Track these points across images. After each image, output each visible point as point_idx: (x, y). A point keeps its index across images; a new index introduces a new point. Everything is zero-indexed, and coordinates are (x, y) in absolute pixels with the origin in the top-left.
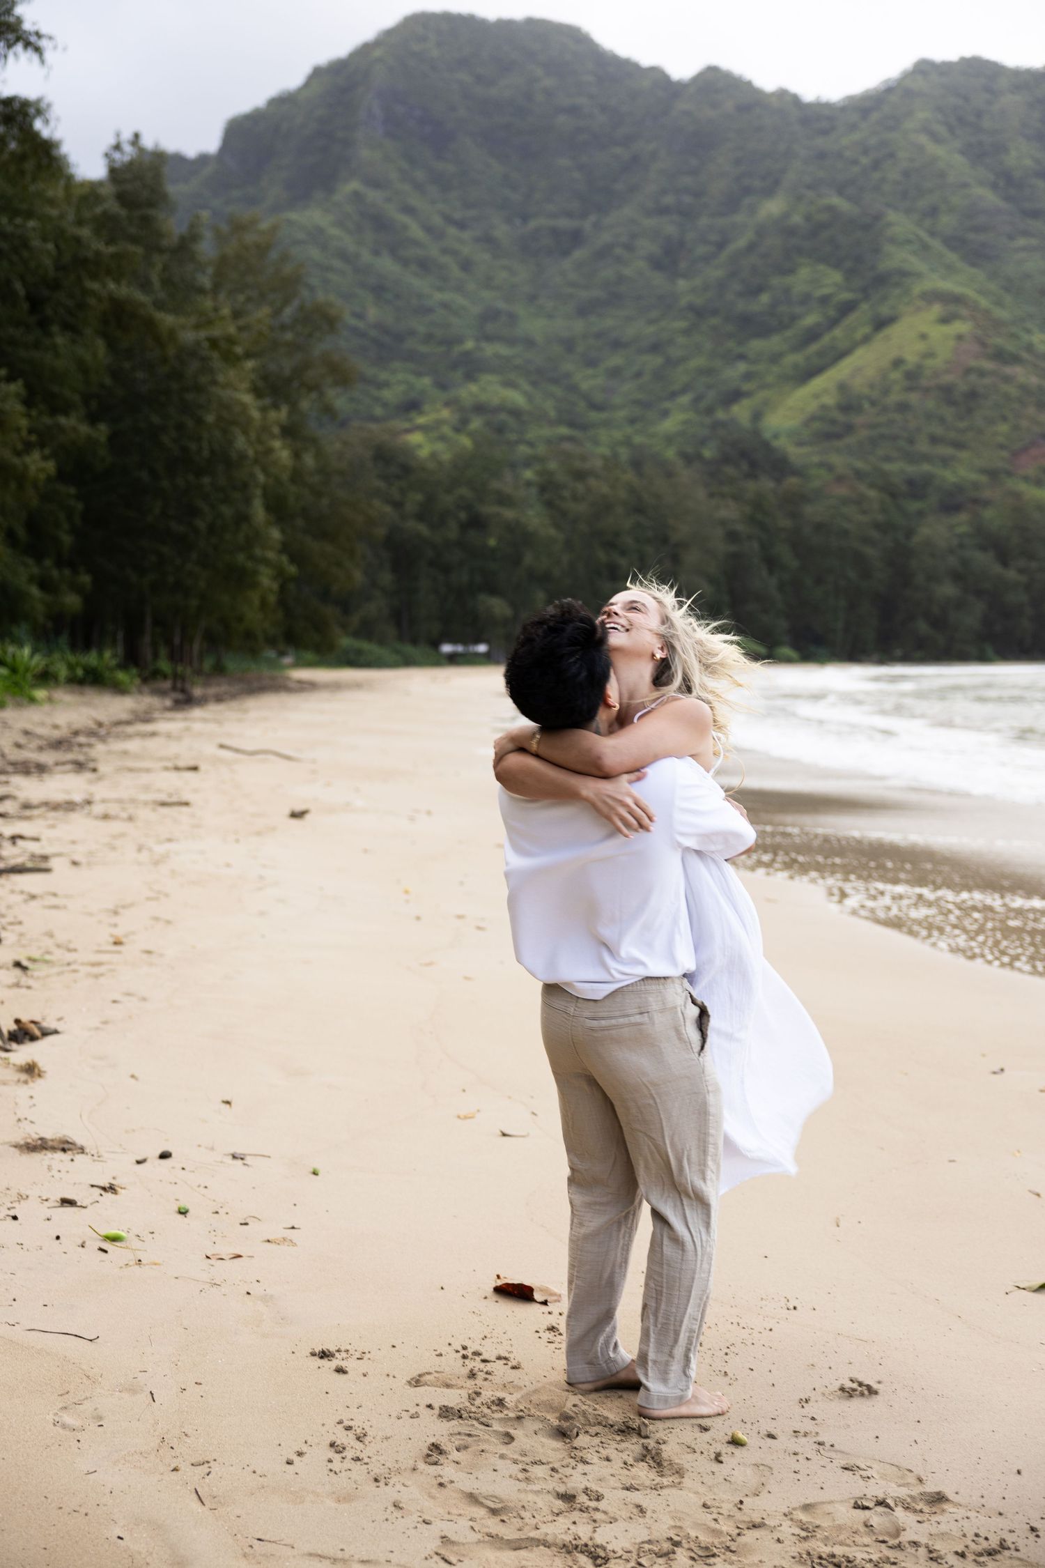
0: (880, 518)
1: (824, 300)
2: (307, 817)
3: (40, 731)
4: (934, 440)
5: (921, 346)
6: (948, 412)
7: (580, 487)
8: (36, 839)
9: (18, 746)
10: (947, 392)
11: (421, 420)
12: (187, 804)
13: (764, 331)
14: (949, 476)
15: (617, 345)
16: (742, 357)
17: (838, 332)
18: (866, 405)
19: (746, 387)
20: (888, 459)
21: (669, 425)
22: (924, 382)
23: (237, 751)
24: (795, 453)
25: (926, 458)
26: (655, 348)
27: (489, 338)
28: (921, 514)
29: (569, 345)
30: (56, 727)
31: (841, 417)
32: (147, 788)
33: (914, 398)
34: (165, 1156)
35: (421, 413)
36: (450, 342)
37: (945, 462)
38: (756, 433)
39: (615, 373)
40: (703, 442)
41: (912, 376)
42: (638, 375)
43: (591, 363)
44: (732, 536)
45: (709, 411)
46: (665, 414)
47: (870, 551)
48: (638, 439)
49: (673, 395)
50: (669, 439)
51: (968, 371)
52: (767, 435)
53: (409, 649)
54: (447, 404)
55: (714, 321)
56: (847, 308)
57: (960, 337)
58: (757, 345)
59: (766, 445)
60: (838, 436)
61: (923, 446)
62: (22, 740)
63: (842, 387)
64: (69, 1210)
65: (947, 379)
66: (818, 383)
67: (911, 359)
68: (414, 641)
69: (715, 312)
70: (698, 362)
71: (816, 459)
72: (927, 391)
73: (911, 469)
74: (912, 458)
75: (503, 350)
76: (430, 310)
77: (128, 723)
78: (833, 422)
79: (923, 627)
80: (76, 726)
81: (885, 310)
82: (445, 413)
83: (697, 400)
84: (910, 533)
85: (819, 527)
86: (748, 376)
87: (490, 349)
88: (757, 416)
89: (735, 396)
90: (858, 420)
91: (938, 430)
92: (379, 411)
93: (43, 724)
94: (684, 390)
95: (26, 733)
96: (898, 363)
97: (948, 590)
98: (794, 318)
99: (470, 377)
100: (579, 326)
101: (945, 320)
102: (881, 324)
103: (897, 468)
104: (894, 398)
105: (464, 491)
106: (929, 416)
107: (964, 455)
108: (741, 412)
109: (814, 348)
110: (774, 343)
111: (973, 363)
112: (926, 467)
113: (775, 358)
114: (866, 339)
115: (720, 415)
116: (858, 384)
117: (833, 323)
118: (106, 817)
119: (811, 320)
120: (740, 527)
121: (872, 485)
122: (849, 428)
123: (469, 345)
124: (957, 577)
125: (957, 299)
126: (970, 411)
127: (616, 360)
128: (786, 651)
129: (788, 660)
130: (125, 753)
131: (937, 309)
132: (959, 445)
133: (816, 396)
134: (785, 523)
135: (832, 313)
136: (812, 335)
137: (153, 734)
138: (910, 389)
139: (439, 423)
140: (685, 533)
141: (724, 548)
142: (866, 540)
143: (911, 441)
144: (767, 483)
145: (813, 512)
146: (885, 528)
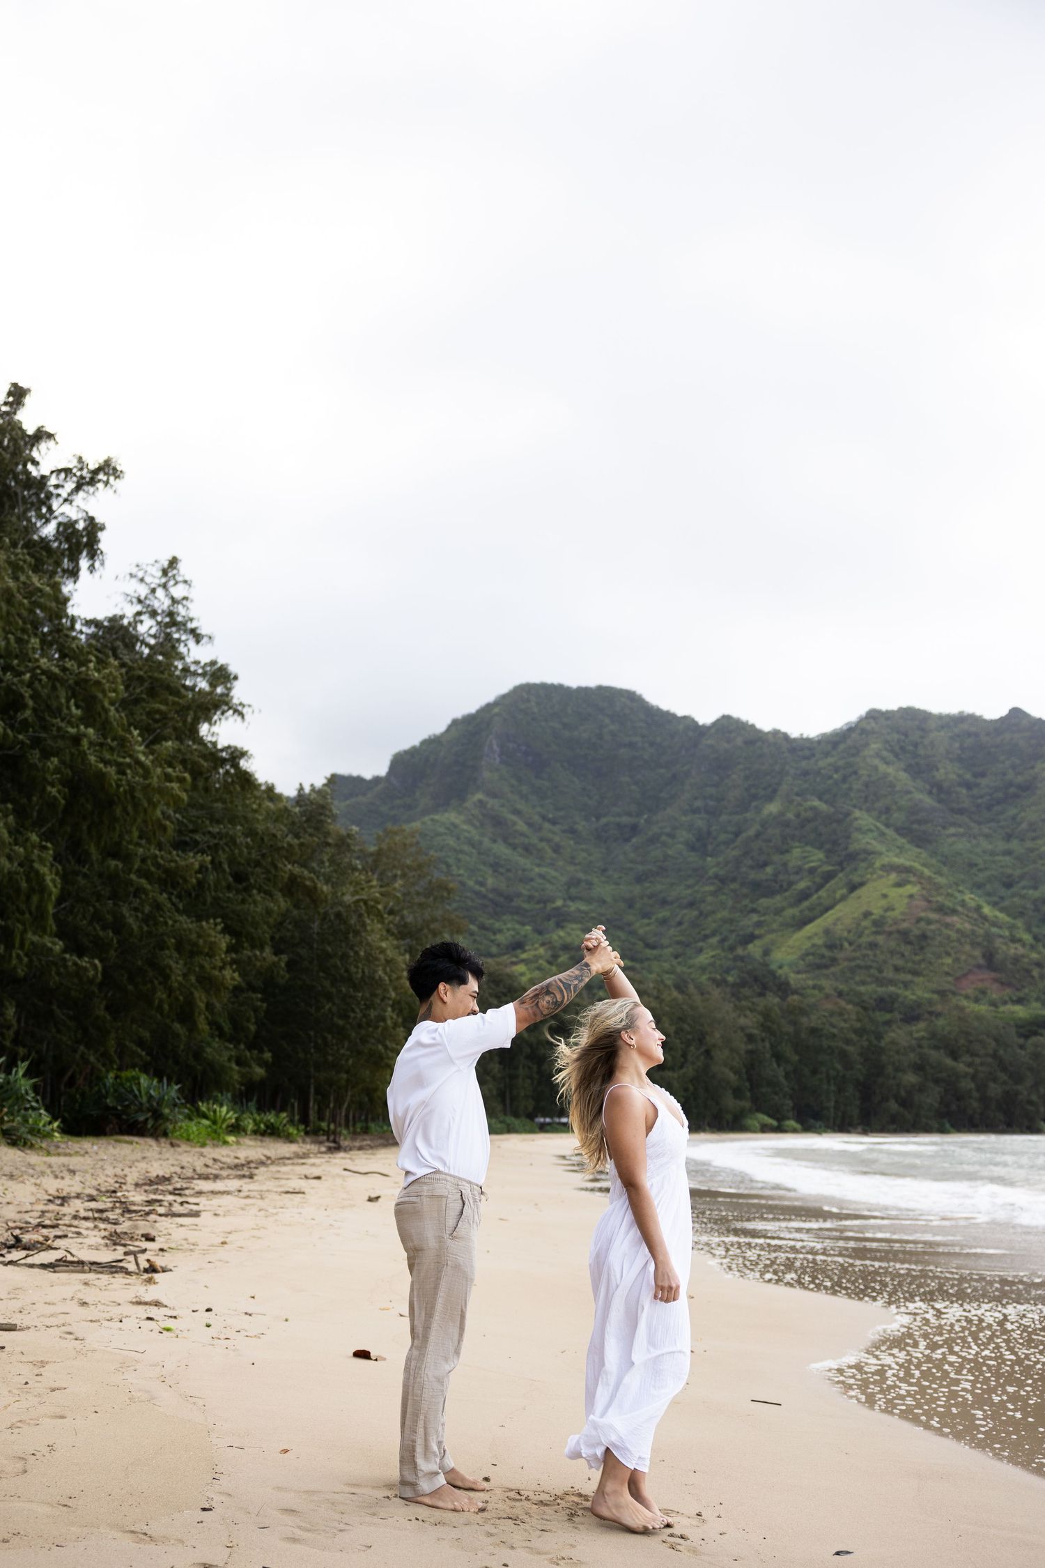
0: (858, 1025)
1: (812, 871)
2: (380, 1200)
3: (224, 1159)
4: (897, 969)
5: (883, 903)
6: (907, 950)
8: (197, 1204)
9: (207, 1166)
10: (904, 935)
11: (524, 956)
12: (303, 1193)
13: (770, 893)
14: (909, 996)
15: (664, 902)
16: (754, 911)
17: (822, 893)
18: (846, 945)
19: (757, 932)
20: (863, 983)
21: (703, 959)
22: (887, 929)
23: (355, 1172)
24: (794, 979)
25: (891, 982)
26: (691, 905)
27: (572, 899)
28: (888, 1023)
29: (630, 903)
30: (237, 1158)
31: (827, 953)
32: (281, 1186)
33: (880, 939)
34: (208, 1310)
35: (525, 951)
36: (544, 901)
37: (906, 985)
38: (766, 965)
39: (664, 922)
40: (728, 971)
41: (878, 923)
42: (680, 923)
43: (646, 915)
44: (751, 1038)
45: (732, 949)
46: (700, 950)
47: (850, 1049)
48: (679, 969)
49: (706, 937)
50: (703, 969)
51: (919, 920)
52: (773, 967)
53: (510, 1119)
54: (543, 944)
55: (733, 886)
56: (829, 877)
57: (911, 896)
58: (764, 902)
59: (772, 973)
60: (826, 967)
61: (889, 974)
62: (210, 1163)
63: (827, 932)
64: (150, 1322)
65: (905, 925)
66: (810, 929)
67: (877, 912)
68: (516, 1115)
69: (734, 880)
70: (724, 914)
71: (810, 983)
72: (890, 933)
73: (881, 990)
74: (880, 982)
75: (584, 907)
76: (532, 880)
77: (289, 1159)
78: (823, 956)
79: (893, 1106)
80: (250, 1158)
81: (856, 879)
82: (541, 951)
83: (723, 940)
84: (879, 1037)
85: (814, 1031)
86: (759, 924)
87: (573, 906)
88: (766, 952)
89: (751, 938)
90: (840, 955)
91: (899, 962)
92: (494, 950)
93: (228, 1156)
94: (713, 934)
95: (215, 1160)
96: (867, 914)
97: (911, 1078)
98: (791, 884)
99: (559, 925)
100: (637, 889)
101: (899, 885)
102: (853, 888)
103: (869, 990)
104: (865, 940)
106: (892, 952)
107: (920, 980)
108: (755, 949)
109: (806, 904)
110: (777, 901)
111: (923, 914)
112: (892, 989)
113: (778, 912)
114: (843, 898)
115: (740, 951)
116: (839, 930)
117: (820, 887)
118: (248, 1197)
119: (802, 885)
120: (755, 1032)
121: (849, 1002)
122: (834, 961)
123: (559, 903)
124: (919, 1068)
125: (908, 870)
126: (922, 948)
127: (664, 913)
128: (792, 1123)
129: (794, 1131)
130: (279, 1172)
131: (893, 877)
132: (916, 973)
133: (809, 938)
134: (790, 1029)
135: (818, 880)
136: (805, 896)
137: (303, 1164)
138: (876, 933)
139: (537, 958)
140: (716, 1037)
141: (743, 1047)
142: (848, 1042)
143: (880, 971)
144: (773, 1000)
145: (813, 1020)
146: (860, 1032)
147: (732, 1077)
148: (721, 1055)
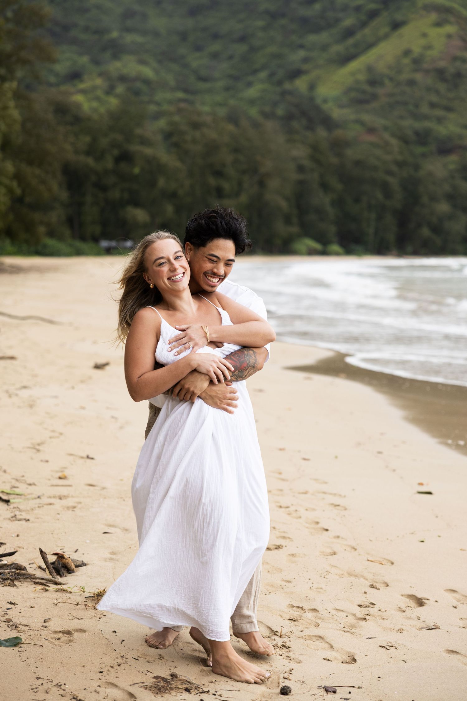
0: (399, 158)
1: (358, 9)
2: (107, 368)
4: (433, 105)
5: (423, 42)
6: (442, 87)
7: (197, 134)
10: (440, 73)
11: (82, 86)
13: (317, 29)
14: (442, 130)
15: (216, 36)
16: (301, 46)
17: (367, 31)
18: (387, 82)
19: (305, 67)
20: (401, 117)
21: (253, 92)
22: (425, 66)
23: (10, 316)
24: (337, 113)
25: (426, 117)
26: (243, 39)
27: (128, 30)
28: (424, 155)
29: (184, 36)
31: (368, 88)
33: (418, 77)
35: (82, 81)
36: (99, 32)
37: (440, 120)
38: (312, 99)
39: (215, 56)
40: (275, 104)
41: (417, 62)
42: (231, 57)
43: (198, 48)
44: (301, 169)
45: (280, 83)
46: (249, 84)
47: (393, 181)
48: (232, 102)
49: (255, 72)
50: (252, 102)
51: (455, 59)
52: (319, 101)
53: (79, 244)
54: (100, 75)
55: (283, 21)
56: (373, 15)
57: (449, 36)
58: (312, 38)
59: (317, 109)
60: (366, 102)
61: (425, 109)
63: (370, 69)
65: (442, 64)
66: (354, 65)
67: (417, 50)
68: (83, 238)
69: (283, 15)
70: (272, 49)
71: (352, 117)
72: (427, 71)
73: (418, 125)
74: (417, 117)
75: (139, 39)
76: (87, 10)
78: (364, 92)
79: (426, 232)
81: (399, 17)
82: (99, 81)
83: (272, 75)
84: (417, 167)
85: (358, 163)
86: (306, 60)
87: (129, 38)
88: (312, 87)
89: (296, 74)
90: (380, 91)
91: (434, 98)
92: (52, 79)
94: (264, 67)
96: (407, 53)
97: (444, 207)
98: (337, 21)
99: (116, 56)
100: (190, 23)
101: (438, 24)
102: (396, 26)
103: (408, 124)
104: (405, 76)
105: (119, 137)
106: (429, 89)
107: (452, 116)
108: (301, 84)
109: (351, 41)
110: (324, 37)
111: (459, 54)
112: (427, 124)
113: (325, 48)
114: (386, 37)
115: (287, 86)
116: (381, 67)
117: (364, 24)
119: (348, 22)
120: (307, 163)
121: (393, 135)
122: (374, 97)
123: (115, 34)
124: (451, 197)
125: (447, 10)
126: (456, 86)
127: (215, 47)
128: (335, 247)
129: (337, 254)
131: (434, 17)
132: (448, 109)
133: (353, 74)
134: (334, 160)
135: (363, 18)
136: (349, 33)
138: (416, 70)
139: (94, 88)
140: (268, 165)
141: (295, 176)
142: (389, 173)
143: (417, 106)
144: (322, 133)
145: (350, 153)
146: (401, 164)
147: (284, 204)
148: (274, 184)
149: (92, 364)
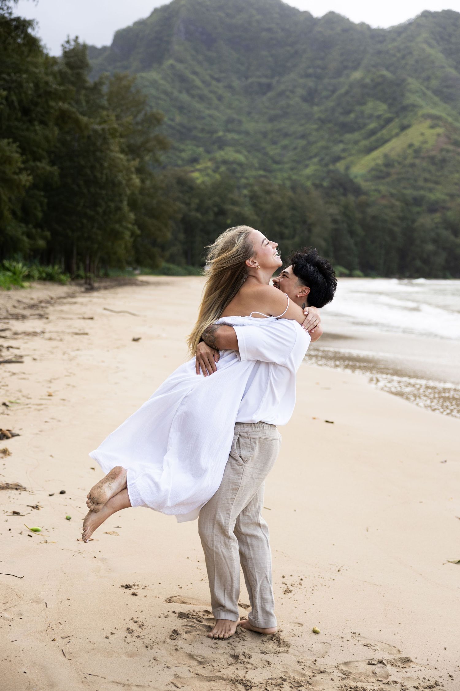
0: (401, 214)
1: (379, 117)
2: (140, 341)
3: (25, 300)
4: (426, 180)
5: (421, 139)
6: (433, 168)
7: (268, 198)
8: (18, 348)
9: (14, 307)
10: (432, 159)
11: (198, 167)
12: (87, 334)
13: (352, 130)
14: (432, 197)
15: (286, 135)
16: (341, 141)
17: (384, 131)
18: (396, 164)
19: (343, 155)
20: (405, 188)
21: (309, 171)
22: (422, 154)
23: (111, 311)
24: (364, 185)
25: (422, 188)
26: (303, 137)
27: (229, 131)
28: (418, 213)
29: (265, 135)
30: (32, 299)
31: (384, 169)
32: (70, 327)
33: (417, 161)
34: (62, 493)
35: (198, 163)
36: (212, 132)
37: (431, 190)
38: (347, 176)
39: (285, 147)
40: (323, 179)
41: (417, 152)
42: (295, 149)
43: (274, 143)
44: (335, 221)
45: (326, 165)
46: (307, 166)
47: (396, 229)
48: (294, 177)
49: (310, 158)
50: (308, 178)
51: (442, 150)
52: (352, 176)
53: (191, 268)
54: (210, 160)
55: (330, 125)
56: (389, 121)
57: (439, 135)
58: (348, 136)
59: (351, 181)
60: (383, 178)
61: (421, 183)
62: (16, 304)
63: (386, 156)
64: (16, 517)
65: (433, 153)
66: (375, 154)
67: (417, 144)
68: (193, 264)
69: (330, 121)
70: (322, 143)
71: (373, 188)
72: (423, 158)
73: (416, 193)
74: (415, 188)
75: (236, 136)
76: (203, 118)
77: (65, 298)
78: (381, 171)
79: (418, 263)
80: (41, 299)
81: (406, 122)
82: (209, 164)
83: (321, 160)
84: (414, 221)
85: (374, 218)
86: (344, 150)
87: (230, 136)
88: (347, 168)
89: (338, 159)
90: (392, 171)
91: (427, 176)
92: (180, 162)
93: (26, 297)
94: (316, 155)
95: (19, 301)
96: (411, 146)
97: (430, 247)
98: (365, 125)
99: (221, 148)
100: (269, 126)
101: (432, 127)
102: (404, 128)
103: (409, 192)
104: (409, 161)
105: (217, 199)
106: (424, 170)
107: (439, 187)
108: (340, 166)
109: (373, 138)
110: (356, 136)
111: (445, 146)
112: (422, 192)
113: (356, 142)
114: (397, 135)
115: (331, 167)
116: (393, 155)
117: (383, 127)
118: (50, 339)
119: (372, 125)
120: (339, 217)
121: (398, 200)
122: (388, 175)
123: (221, 134)
124: (435, 241)
125: (438, 118)
126: (442, 168)
127: (285, 142)
128: (358, 272)
129: (359, 277)
130: (62, 311)
131: (429, 122)
132: (437, 183)
133: (374, 160)
135: (382, 123)
136: (373, 132)
137: (75, 303)
138: (416, 157)
139: (207, 168)
140: (313, 218)
141: (331, 226)
142: (394, 224)
143: (416, 181)
144: (351, 198)
145: (371, 211)
146: (403, 219)
147: (323, 244)
148: (317, 230)
149: (131, 338)
